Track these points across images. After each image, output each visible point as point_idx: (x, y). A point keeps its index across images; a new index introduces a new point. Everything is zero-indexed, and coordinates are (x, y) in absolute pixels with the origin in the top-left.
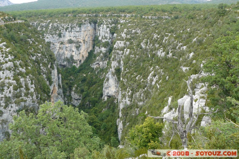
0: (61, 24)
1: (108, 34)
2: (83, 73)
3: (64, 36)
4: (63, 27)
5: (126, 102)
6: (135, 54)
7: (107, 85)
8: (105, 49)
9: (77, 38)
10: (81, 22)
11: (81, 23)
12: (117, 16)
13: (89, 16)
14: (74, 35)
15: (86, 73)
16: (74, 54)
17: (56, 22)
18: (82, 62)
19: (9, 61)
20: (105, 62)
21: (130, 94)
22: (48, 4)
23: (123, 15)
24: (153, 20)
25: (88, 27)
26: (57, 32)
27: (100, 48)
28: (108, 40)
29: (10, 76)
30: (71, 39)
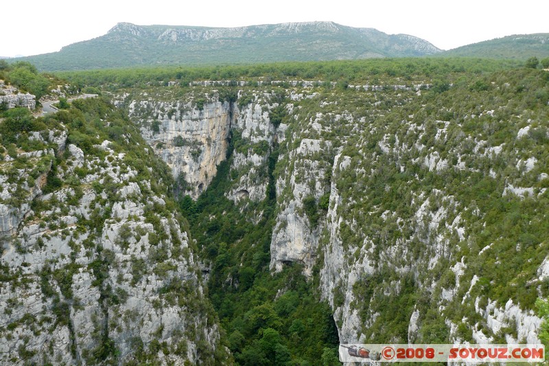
0: (156, 103)
1: (265, 124)
2: (210, 212)
3: (165, 129)
4: (163, 110)
5: (362, 269)
6: (367, 166)
7: (284, 237)
8: (261, 158)
9: (195, 133)
10: (202, 99)
11: (203, 101)
12: (281, 85)
13: (217, 85)
14: (188, 127)
15: (216, 212)
16: (186, 169)
17: (145, 98)
18: (205, 187)
19: (130, 181)
20: (260, 187)
21: (371, 250)
22: (86, 57)
23: (295, 82)
24: (375, 94)
25: (217, 108)
26: (150, 121)
27: (246, 156)
28: (265, 138)
29: (138, 213)
30: (180, 137)
